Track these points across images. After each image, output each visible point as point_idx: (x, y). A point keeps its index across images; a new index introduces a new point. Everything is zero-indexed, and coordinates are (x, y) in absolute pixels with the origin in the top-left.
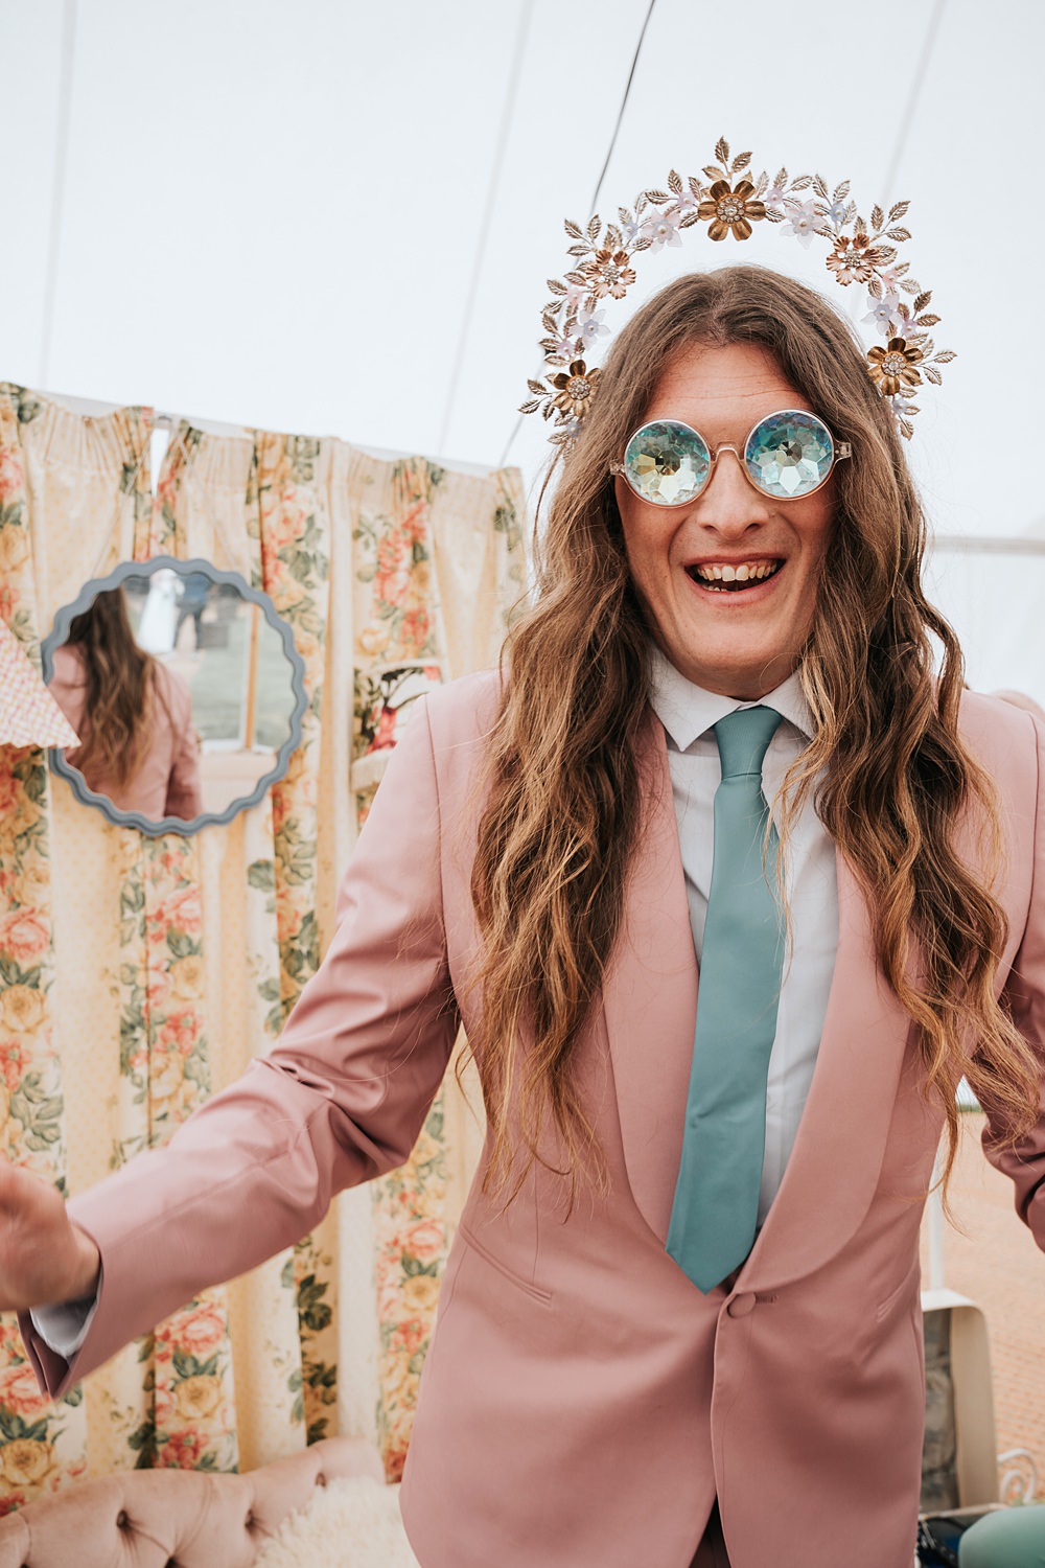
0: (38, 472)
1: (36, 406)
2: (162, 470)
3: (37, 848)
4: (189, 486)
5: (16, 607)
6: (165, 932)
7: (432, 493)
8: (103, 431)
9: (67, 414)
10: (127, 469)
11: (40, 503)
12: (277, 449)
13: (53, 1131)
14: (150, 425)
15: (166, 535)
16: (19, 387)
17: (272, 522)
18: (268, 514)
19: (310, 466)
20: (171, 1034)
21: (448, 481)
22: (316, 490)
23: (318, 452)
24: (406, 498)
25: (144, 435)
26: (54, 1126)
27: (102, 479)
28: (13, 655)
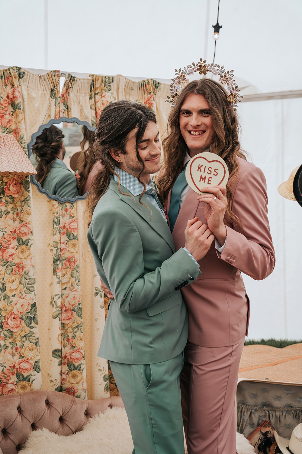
0: (25, 93)
1: (24, 73)
2: (63, 90)
3: (27, 204)
4: (72, 95)
5: (20, 134)
6: (66, 232)
7: (155, 91)
8: (45, 79)
9: (33, 75)
10: (52, 90)
11: (26, 103)
12: (100, 81)
13: (32, 288)
14: (59, 76)
15: (65, 110)
16: (18, 68)
17: (98, 104)
18: (98, 102)
19: (110, 86)
20: (68, 263)
21: (161, 87)
22: (112, 94)
23: (113, 81)
24: (146, 94)
25: (57, 79)
26: (33, 287)
27: (45, 94)
28: (18, 147)
